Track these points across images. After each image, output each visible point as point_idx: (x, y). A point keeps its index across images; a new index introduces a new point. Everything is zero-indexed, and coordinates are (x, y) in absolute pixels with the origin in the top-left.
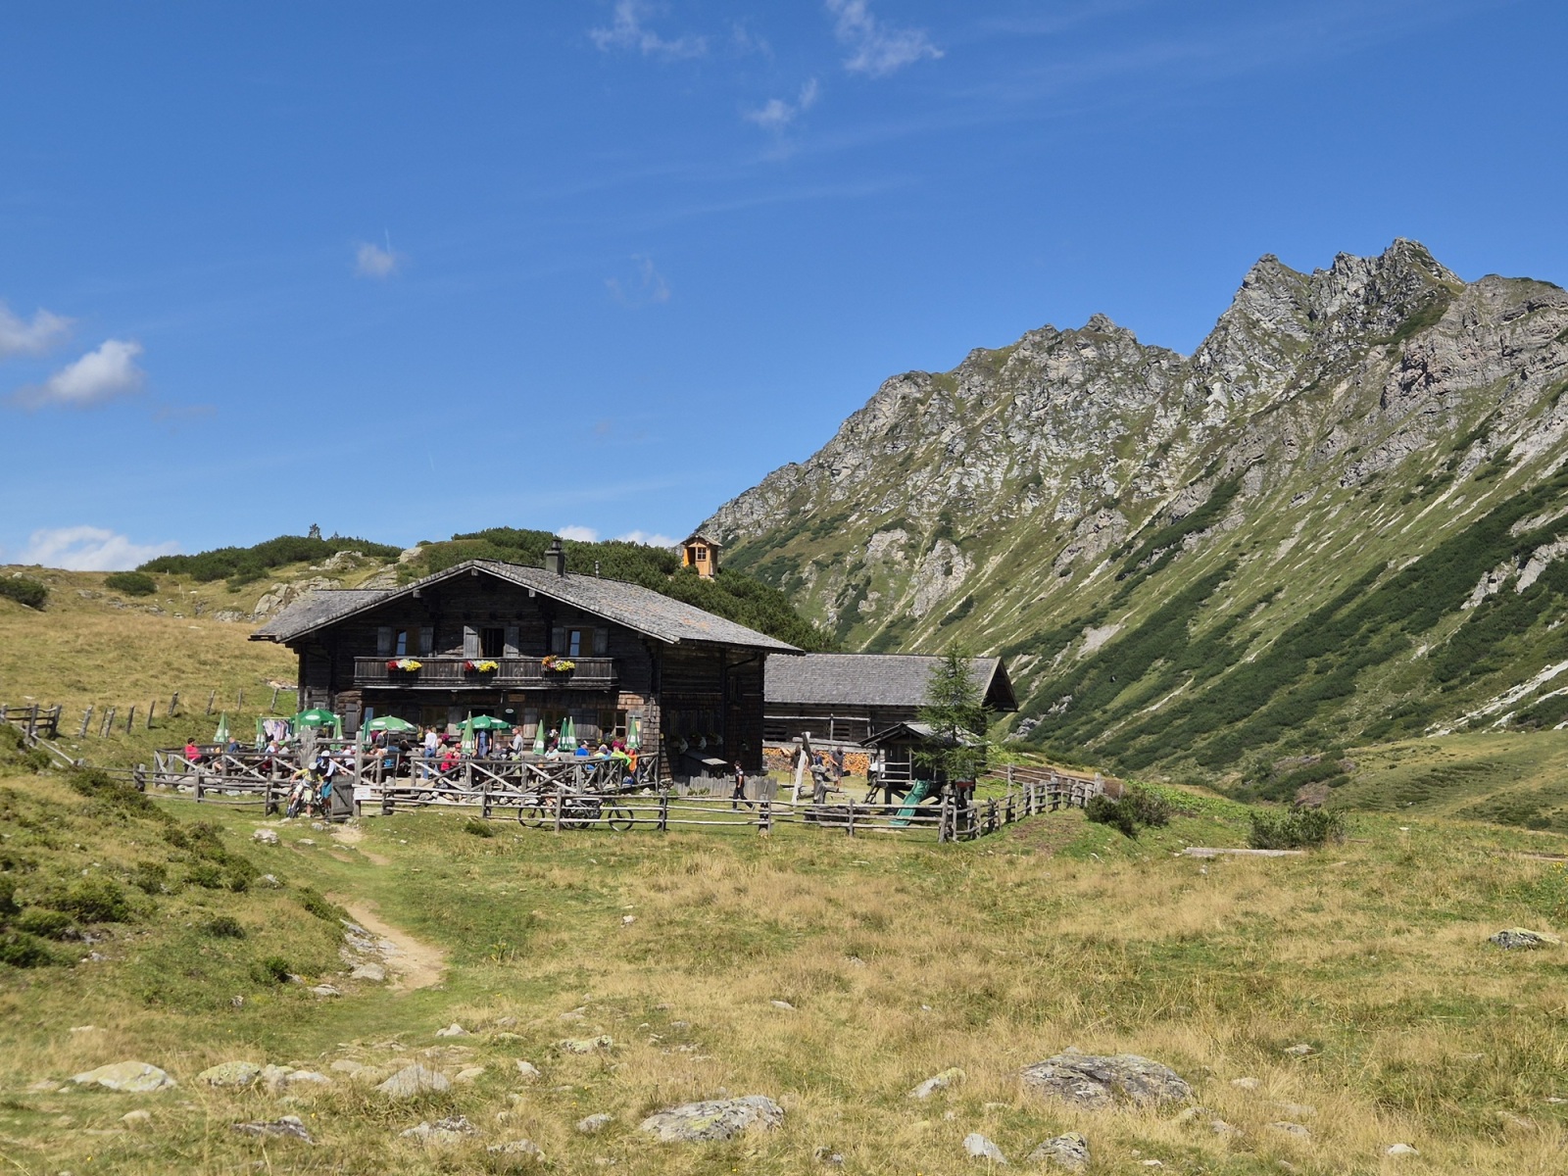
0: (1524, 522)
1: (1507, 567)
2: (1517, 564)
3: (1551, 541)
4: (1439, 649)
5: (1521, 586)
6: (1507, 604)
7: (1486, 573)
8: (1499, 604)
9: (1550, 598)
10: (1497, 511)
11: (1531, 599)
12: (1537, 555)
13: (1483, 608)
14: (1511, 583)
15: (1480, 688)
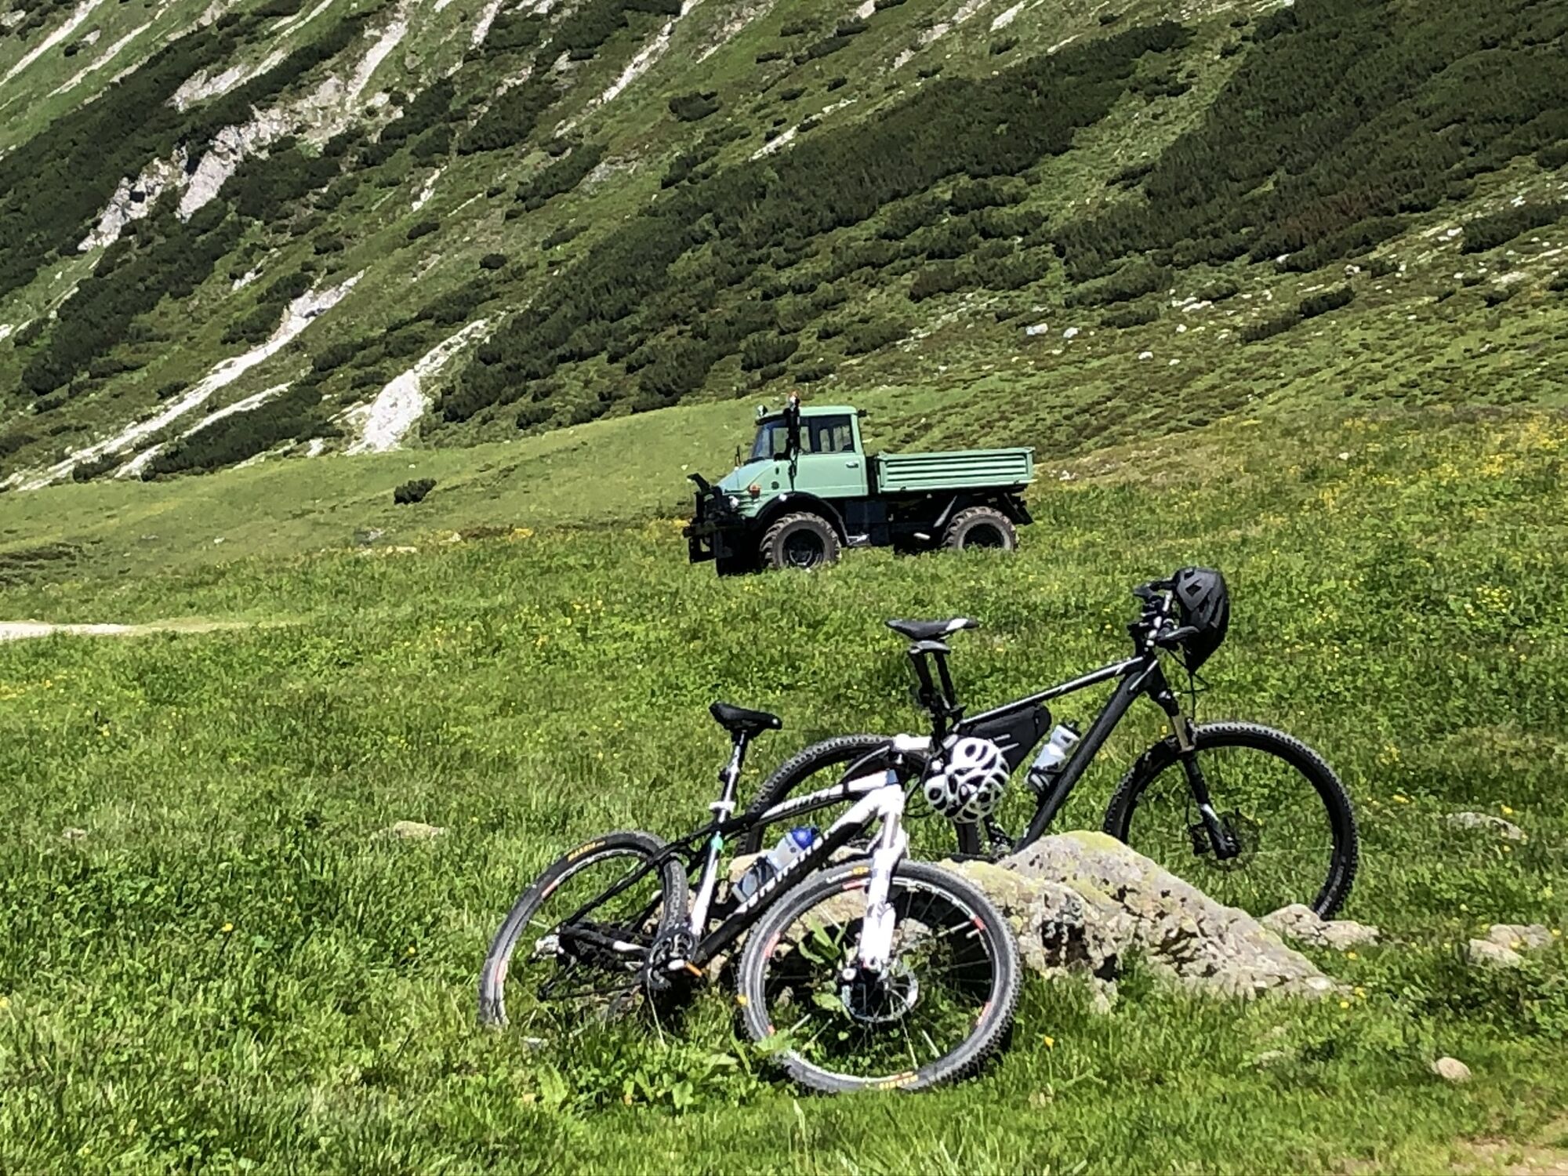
0: (198, 83)
1: (165, 170)
2: (183, 163)
3: (243, 119)
4: (35, 330)
5: (189, 205)
6: (162, 240)
7: (125, 181)
8: (150, 241)
9: (239, 229)
10: (154, 61)
11: (205, 231)
12: (219, 147)
13: (120, 247)
14: (171, 199)
15: (103, 404)
